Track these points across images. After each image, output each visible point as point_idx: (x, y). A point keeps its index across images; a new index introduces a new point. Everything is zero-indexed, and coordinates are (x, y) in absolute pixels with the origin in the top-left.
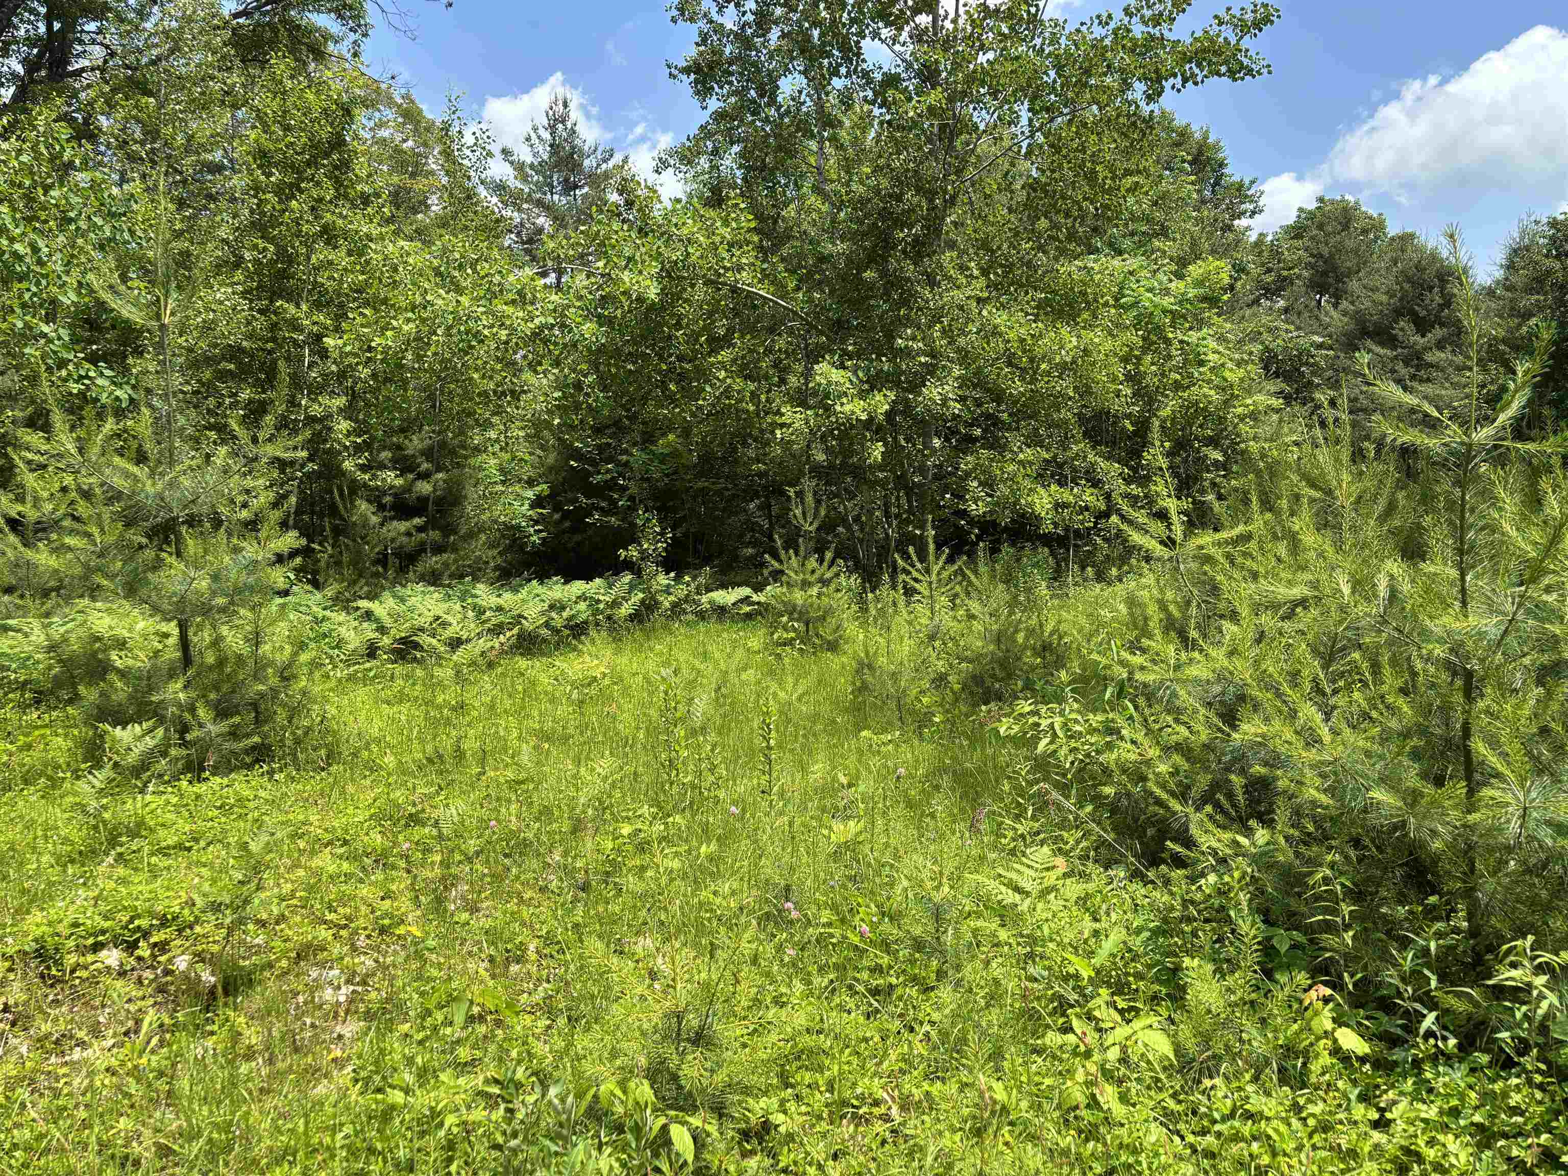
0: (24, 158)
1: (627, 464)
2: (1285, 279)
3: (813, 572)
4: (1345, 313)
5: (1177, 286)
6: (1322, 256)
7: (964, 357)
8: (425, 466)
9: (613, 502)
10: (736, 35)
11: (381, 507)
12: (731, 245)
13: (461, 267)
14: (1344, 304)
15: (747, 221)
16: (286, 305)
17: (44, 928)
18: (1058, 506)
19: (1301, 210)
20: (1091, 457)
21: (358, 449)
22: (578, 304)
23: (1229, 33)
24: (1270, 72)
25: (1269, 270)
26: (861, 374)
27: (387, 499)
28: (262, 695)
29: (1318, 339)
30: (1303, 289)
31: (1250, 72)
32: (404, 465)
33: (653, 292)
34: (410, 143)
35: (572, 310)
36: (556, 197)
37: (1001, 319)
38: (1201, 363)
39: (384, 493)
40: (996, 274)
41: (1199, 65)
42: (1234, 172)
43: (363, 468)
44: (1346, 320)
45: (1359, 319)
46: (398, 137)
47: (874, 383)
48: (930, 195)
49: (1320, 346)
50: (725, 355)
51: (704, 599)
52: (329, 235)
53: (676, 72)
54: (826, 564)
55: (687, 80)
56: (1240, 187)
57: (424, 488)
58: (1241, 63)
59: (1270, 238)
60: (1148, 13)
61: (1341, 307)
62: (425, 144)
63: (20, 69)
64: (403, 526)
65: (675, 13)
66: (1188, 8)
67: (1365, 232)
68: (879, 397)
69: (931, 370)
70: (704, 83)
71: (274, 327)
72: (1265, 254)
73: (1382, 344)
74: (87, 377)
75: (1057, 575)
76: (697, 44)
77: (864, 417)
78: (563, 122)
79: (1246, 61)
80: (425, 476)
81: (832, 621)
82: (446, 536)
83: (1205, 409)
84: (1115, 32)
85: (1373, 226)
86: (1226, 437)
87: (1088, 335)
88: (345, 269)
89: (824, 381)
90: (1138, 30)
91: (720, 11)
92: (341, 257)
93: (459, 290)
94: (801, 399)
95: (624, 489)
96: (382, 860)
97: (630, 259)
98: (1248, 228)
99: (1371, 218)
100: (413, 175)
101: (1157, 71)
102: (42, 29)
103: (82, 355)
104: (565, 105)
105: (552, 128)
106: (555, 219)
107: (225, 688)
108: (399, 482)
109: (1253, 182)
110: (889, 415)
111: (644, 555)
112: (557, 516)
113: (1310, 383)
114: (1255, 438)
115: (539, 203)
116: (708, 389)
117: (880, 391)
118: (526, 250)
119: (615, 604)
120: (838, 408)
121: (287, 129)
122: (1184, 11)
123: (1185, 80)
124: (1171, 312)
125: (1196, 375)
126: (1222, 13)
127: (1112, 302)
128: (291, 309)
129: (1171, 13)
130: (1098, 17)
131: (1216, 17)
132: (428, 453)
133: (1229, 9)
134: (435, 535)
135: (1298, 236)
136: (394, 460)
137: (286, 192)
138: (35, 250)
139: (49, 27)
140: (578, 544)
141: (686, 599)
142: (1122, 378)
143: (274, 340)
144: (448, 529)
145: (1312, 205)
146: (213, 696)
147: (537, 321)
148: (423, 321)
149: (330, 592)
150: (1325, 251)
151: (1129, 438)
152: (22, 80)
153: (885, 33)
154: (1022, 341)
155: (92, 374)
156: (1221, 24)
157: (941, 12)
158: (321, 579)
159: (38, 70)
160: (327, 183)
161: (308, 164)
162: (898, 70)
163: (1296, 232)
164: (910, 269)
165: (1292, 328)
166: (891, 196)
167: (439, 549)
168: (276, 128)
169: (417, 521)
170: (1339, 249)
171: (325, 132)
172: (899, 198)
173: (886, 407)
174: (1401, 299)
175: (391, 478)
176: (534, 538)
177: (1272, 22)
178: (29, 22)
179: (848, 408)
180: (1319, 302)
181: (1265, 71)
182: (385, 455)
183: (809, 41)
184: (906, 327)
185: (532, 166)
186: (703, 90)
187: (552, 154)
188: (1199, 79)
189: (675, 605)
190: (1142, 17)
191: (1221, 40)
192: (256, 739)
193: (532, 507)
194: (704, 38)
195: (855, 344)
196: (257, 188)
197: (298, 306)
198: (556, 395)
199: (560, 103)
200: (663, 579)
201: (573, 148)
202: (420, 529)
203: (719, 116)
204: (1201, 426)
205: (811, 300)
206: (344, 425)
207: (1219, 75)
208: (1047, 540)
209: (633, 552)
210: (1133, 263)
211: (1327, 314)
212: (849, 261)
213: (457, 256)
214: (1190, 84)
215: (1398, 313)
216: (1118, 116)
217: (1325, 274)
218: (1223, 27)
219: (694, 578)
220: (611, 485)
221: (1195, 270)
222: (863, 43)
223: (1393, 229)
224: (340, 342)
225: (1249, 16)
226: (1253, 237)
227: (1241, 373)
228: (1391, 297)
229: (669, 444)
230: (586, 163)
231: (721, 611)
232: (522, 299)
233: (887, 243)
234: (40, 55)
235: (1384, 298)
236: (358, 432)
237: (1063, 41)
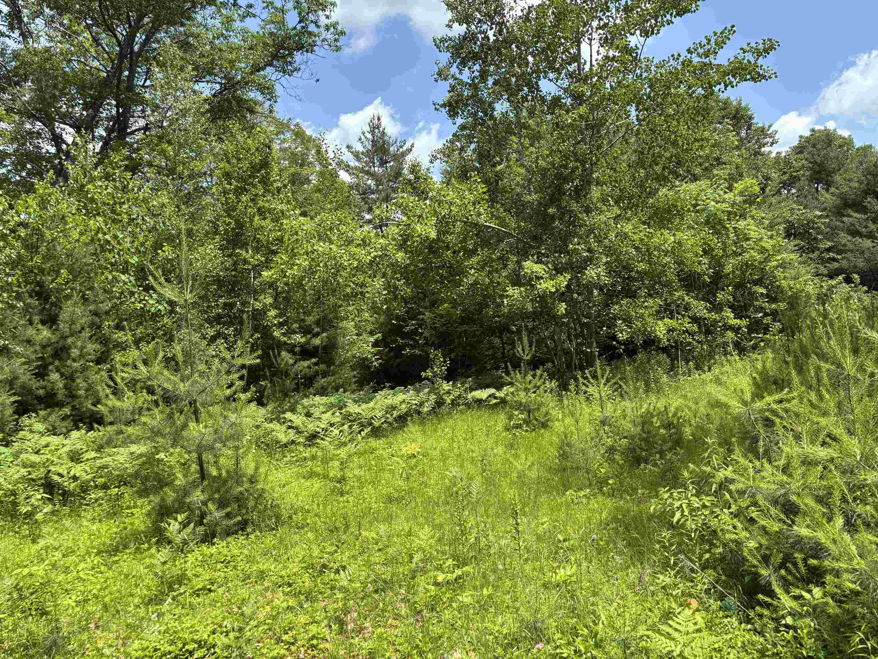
0: (110, 190)
1: (423, 319)
2: (795, 177)
3: (530, 382)
4: (833, 194)
5: (729, 196)
6: (816, 163)
7: (609, 251)
8: (317, 330)
9: (416, 341)
10: (470, 85)
11: (294, 353)
12: (474, 204)
13: (331, 229)
14: (832, 190)
15: (482, 188)
16: (241, 252)
17: (140, 652)
18: (670, 330)
19: (801, 137)
20: (686, 298)
21: (280, 325)
22: (394, 243)
23: (749, 57)
24: (776, 77)
25: (785, 173)
26: (550, 266)
27: (297, 349)
28: (241, 493)
29: (818, 213)
30: (807, 183)
31: (764, 77)
32: (306, 331)
33: (433, 235)
34: (299, 149)
35: (391, 247)
36: (376, 169)
37: (628, 228)
38: (748, 239)
39: (295, 346)
40: (624, 203)
41: (733, 76)
42: (758, 122)
43: (284, 334)
44: (834, 198)
45: (843, 197)
46: (293, 146)
47: (559, 270)
48: (583, 163)
49: (820, 217)
50: (474, 260)
51: (470, 396)
52: (261, 212)
53: (437, 107)
54: (537, 378)
55: (444, 111)
56: (763, 130)
57: (317, 341)
58: (759, 73)
59: (783, 154)
60: (701, 51)
61: (831, 191)
62: (307, 149)
63: (104, 134)
64: (306, 364)
65: (436, 76)
66: (724, 46)
67: (840, 146)
68: (561, 278)
69: (589, 260)
70: (453, 111)
71: (235, 264)
72: (782, 164)
73: (857, 211)
74: (144, 300)
75: (672, 369)
76: (449, 92)
77: (553, 290)
78: (378, 128)
79: (761, 72)
80: (317, 335)
81: (543, 409)
82: (328, 367)
83: (752, 264)
84: (683, 64)
85: (845, 143)
86: (767, 279)
87: (679, 235)
88: (270, 230)
89: (529, 272)
90: (696, 60)
91: (460, 73)
92: (268, 224)
93: (331, 242)
94: (517, 281)
95: (421, 334)
96: (309, 597)
97: (420, 217)
98: (770, 152)
99: (844, 138)
100: (302, 165)
101: (709, 83)
102: (114, 112)
103: (141, 289)
104: (379, 119)
105: (372, 132)
106: (377, 181)
107: (223, 490)
108: (303, 340)
109: (770, 126)
110: (568, 286)
111: (435, 375)
112: (387, 350)
113: (815, 239)
114: (785, 278)
115: (368, 173)
116: (465, 280)
117: (562, 275)
118: (362, 198)
119: (422, 404)
120: (538, 286)
121: (239, 159)
122: (722, 47)
123: (726, 86)
124: (727, 211)
125: (745, 246)
126: (745, 47)
127: (692, 209)
128: (244, 253)
129: (715, 49)
130: (673, 56)
131: (741, 49)
132: (318, 323)
133: (749, 44)
134: (323, 367)
135: (801, 152)
136: (300, 327)
137: (239, 191)
138: (115, 237)
139: (118, 111)
140: (399, 364)
141: (459, 397)
142: (701, 253)
143: (235, 270)
144: (330, 362)
145: (808, 134)
146: (216, 496)
147: (372, 255)
148: (313, 259)
149: (270, 408)
150: (818, 160)
151: (708, 285)
152: (105, 138)
153: (551, 75)
154: (642, 240)
155: (147, 298)
156: (744, 52)
157: (582, 61)
158: (265, 401)
159: (113, 132)
160: (260, 186)
161: (250, 176)
162: (560, 93)
163: (799, 150)
164: (575, 206)
165: (802, 207)
166: (561, 166)
167: (325, 375)
168: (234, 161)
169: (314, 360)
170: (826, 157)
171: (257, 159)
172: (565, 167)
173: (566, 283)
174: (868, 184)
175: (299, 338)
176: (375, 364)
177: (775, 49)
178: (108, 109)
179: (544, 286)
180: (817, 188)
181: (774, 76)
182: (295, 326)
183: (510, 85)
184: (574, 237)
185: (363, 153)
186: (453, 113)
187: (373, 146)
188: (734, 84)
189: (453, 401)
190: (698, 54)
191: (745, 61)
192: (239, 518)
193: (373, 346)
194: (453, 89)
195: (546, 249)
196: (225, 192)
197: (247, 252)
198: (384, 292)
199: (376, 118)
200: (446, 386)
201: (384, 142)
202: (315, 364)
203: (463, 127)
204: (750, 274)
205: (519, 227)
206: (273, 313)
207: (746, 80)
208: (665, 350)
209: (429, 373)
210: (703, 183)
211: (822, 196)
212: (540, 204)
213: (329, 223)
214: (729, 88)
215: (866, 193)
216: (688, 109)
217: (819, 172)
218: (746, 54)
219: (463, 384)
220: (414, 332)
221: (739, 186)
222: (540, 83)
223: (858, 144)
224: (270, 273)
225: (761, 47)
226: (773, 155)
227: (772, 242)
228: (861, 184)
229: (445, 309)
230: (391, 149)
231: (479, 401)
232: (364, 243)
233: (561, 192)
234: (114, 125)
235: (856, 185)
236: (280, 316)
237: (653, 68)
